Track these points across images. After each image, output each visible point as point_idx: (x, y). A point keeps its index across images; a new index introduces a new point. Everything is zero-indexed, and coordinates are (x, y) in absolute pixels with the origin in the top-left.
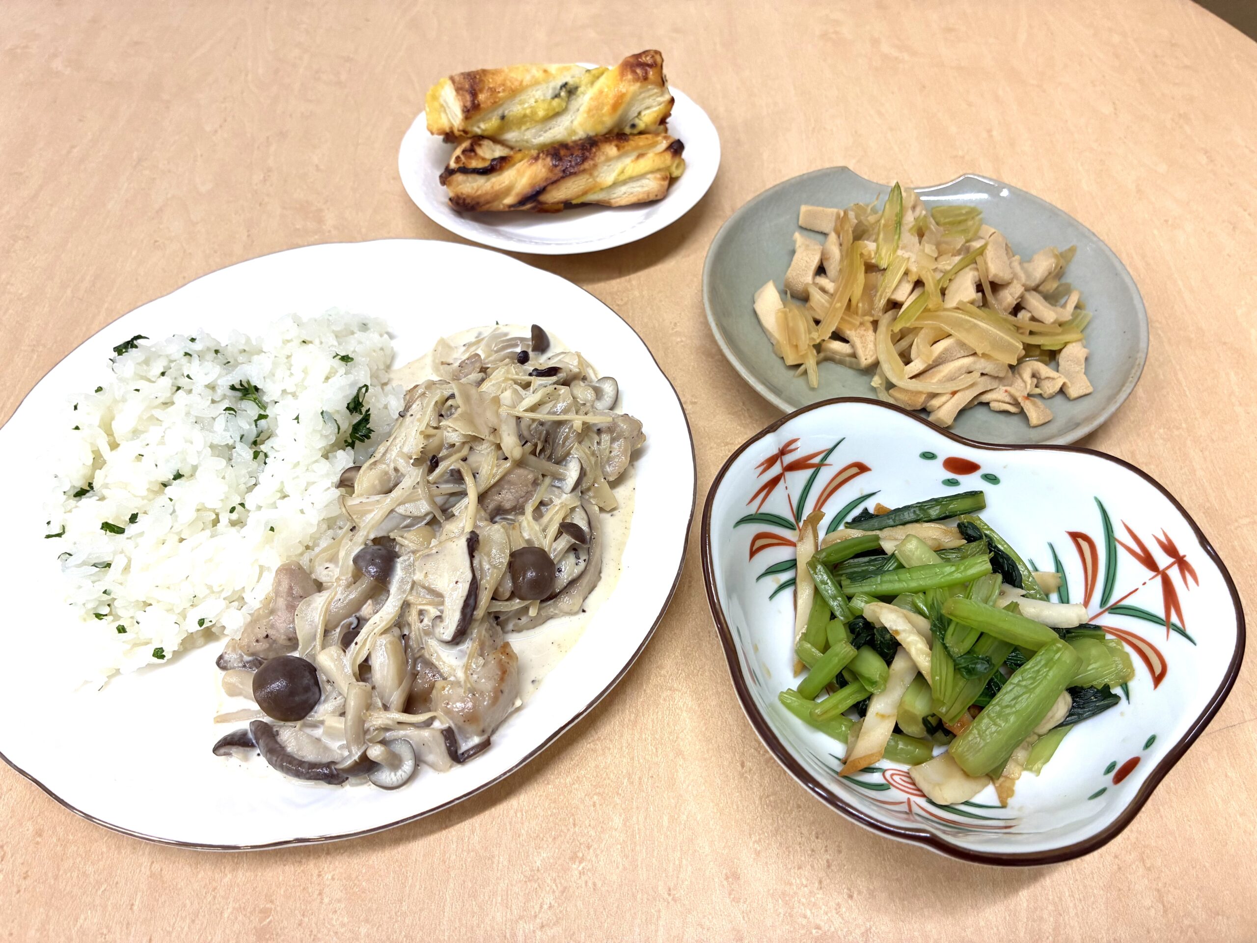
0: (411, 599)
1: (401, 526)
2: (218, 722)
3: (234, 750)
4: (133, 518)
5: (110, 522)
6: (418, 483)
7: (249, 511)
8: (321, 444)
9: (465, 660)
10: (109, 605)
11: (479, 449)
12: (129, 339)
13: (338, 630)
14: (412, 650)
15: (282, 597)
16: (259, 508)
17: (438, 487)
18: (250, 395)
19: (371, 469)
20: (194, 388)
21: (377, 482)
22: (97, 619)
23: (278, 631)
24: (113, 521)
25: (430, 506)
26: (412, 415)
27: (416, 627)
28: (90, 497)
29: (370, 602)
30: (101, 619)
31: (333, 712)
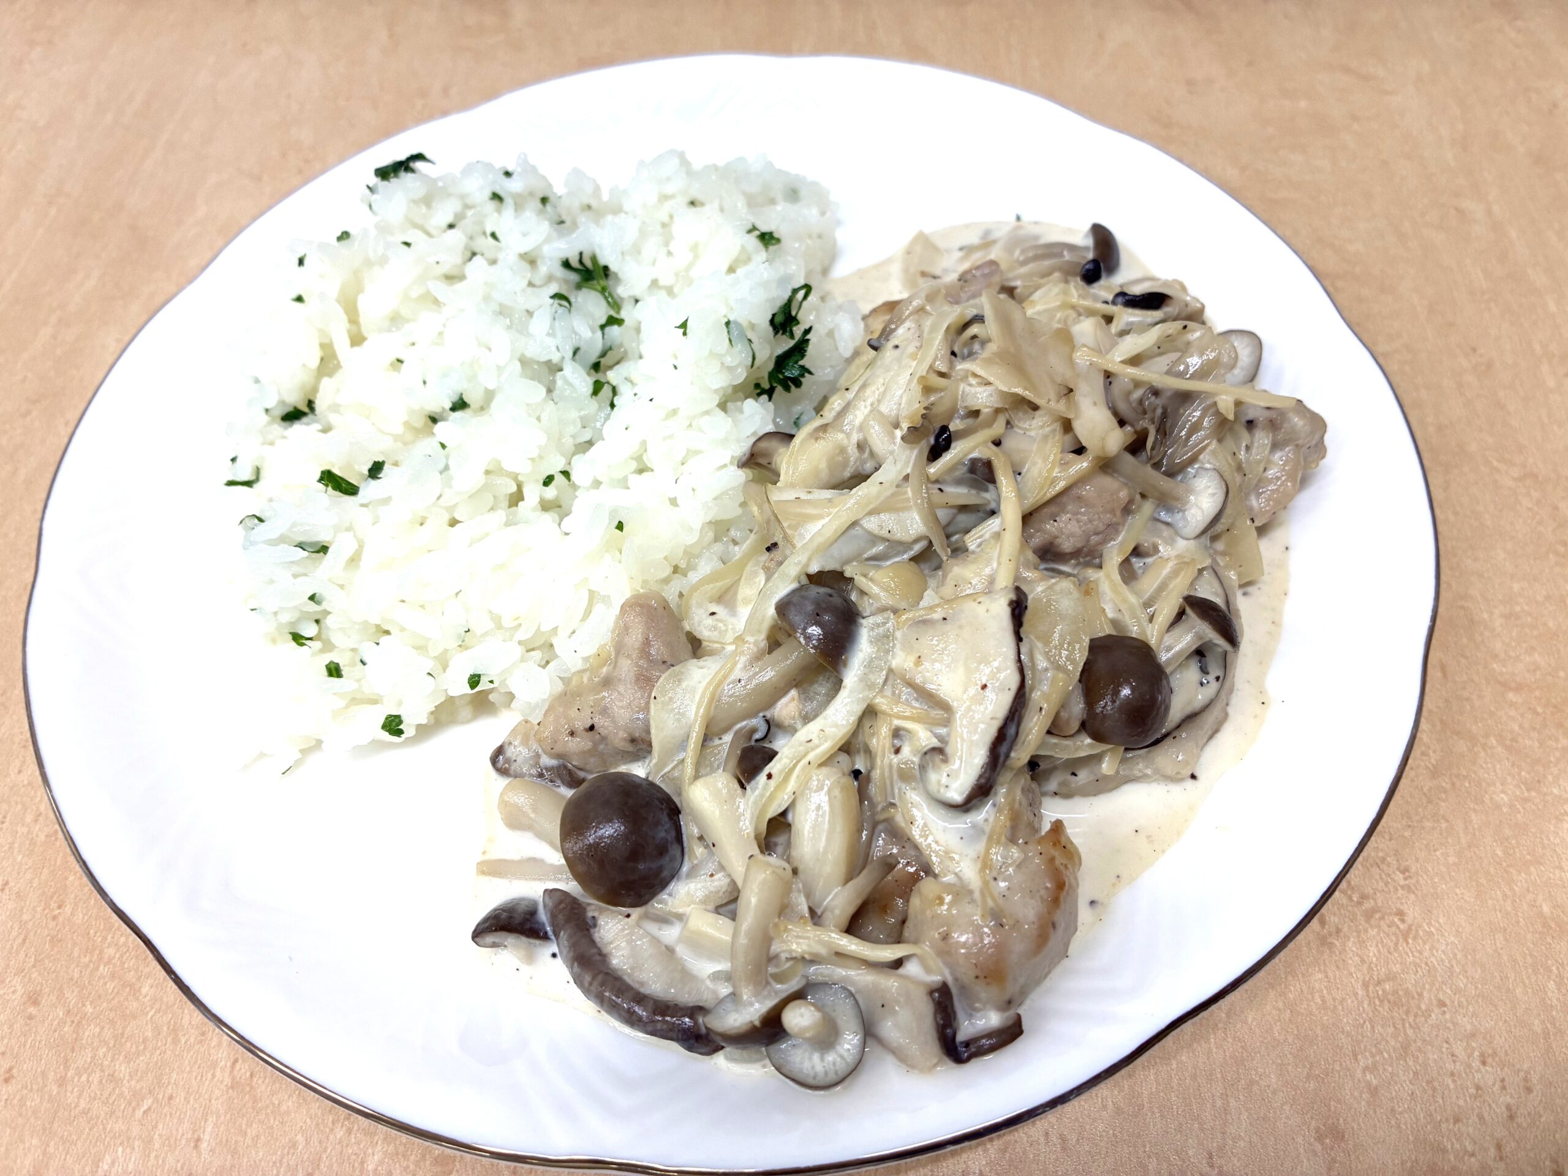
0: (882, 703)
1: (866, 556)
2: (483, 873)
3: (511, 939)
4: (376, 470)
5: (336, 471)
6: (906, 478)
7: (575, 487)
8: (721, 380)
9: (981, 846)
10: (317, 621)
11: (1026, 426)
12: (402, 157)
13: (728, 738)
14: (872, 805)
15: (628, 656)
16: (597, 484)
17: (941, 490)
18: (595, 282)
19: (817, 439)
20: (501, 256)
21: (823, 465)
22: (294, 644)
23: (614, 721)
24: (340, 468)
25: (925, 524)
26: (897, 347)
27: (886, 761)
28: (308, 424)
29: (793, 693)
30: (302, 645)
31: (704, 902)
